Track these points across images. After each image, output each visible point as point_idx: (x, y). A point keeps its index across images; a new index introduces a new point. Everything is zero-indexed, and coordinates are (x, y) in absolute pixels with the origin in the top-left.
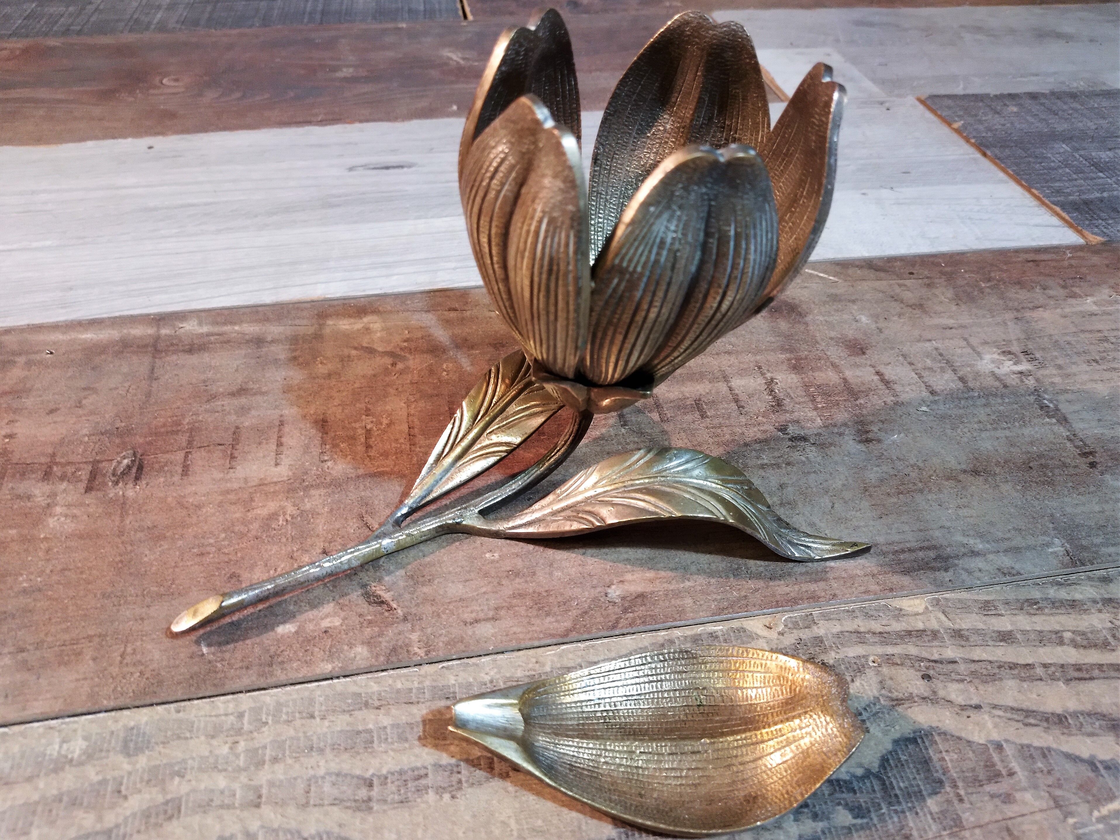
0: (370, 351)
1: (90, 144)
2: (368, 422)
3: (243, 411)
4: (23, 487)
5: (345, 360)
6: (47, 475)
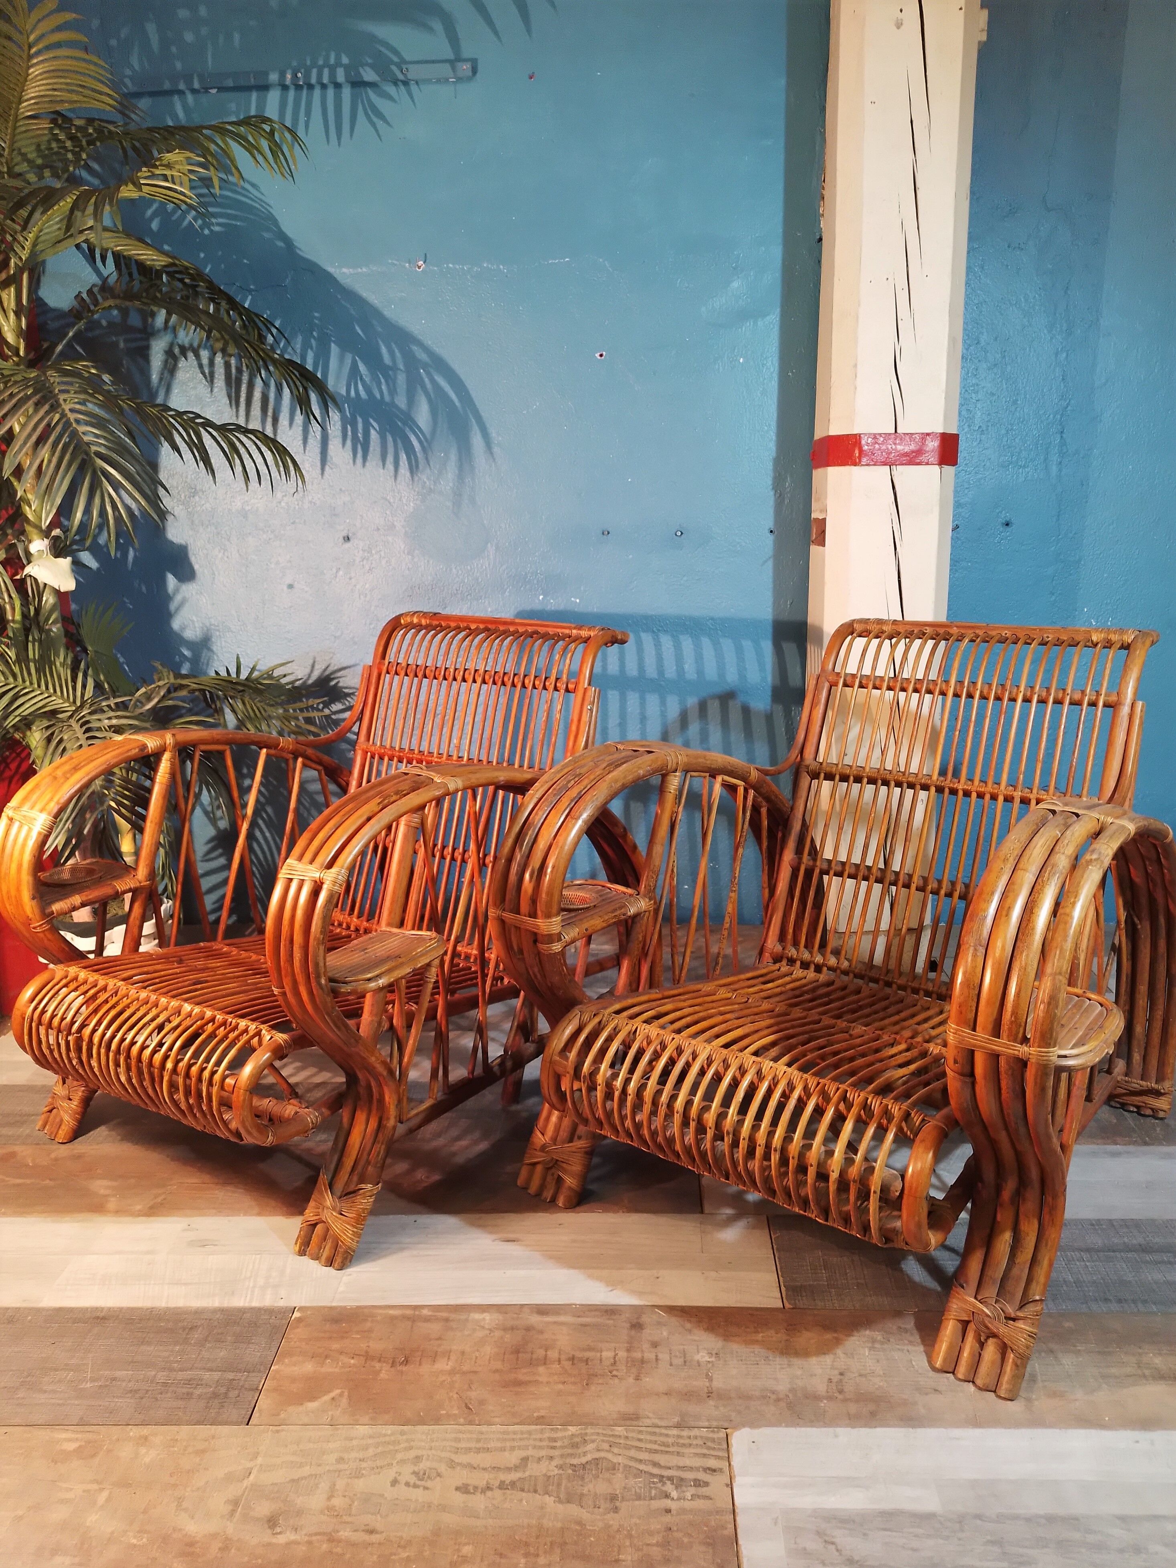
0: (483, 1327)
2: (477, 1354)
3: (439, 1345)
4: (373, 1363)
5: (474, 1330)
6: (380, 1361)
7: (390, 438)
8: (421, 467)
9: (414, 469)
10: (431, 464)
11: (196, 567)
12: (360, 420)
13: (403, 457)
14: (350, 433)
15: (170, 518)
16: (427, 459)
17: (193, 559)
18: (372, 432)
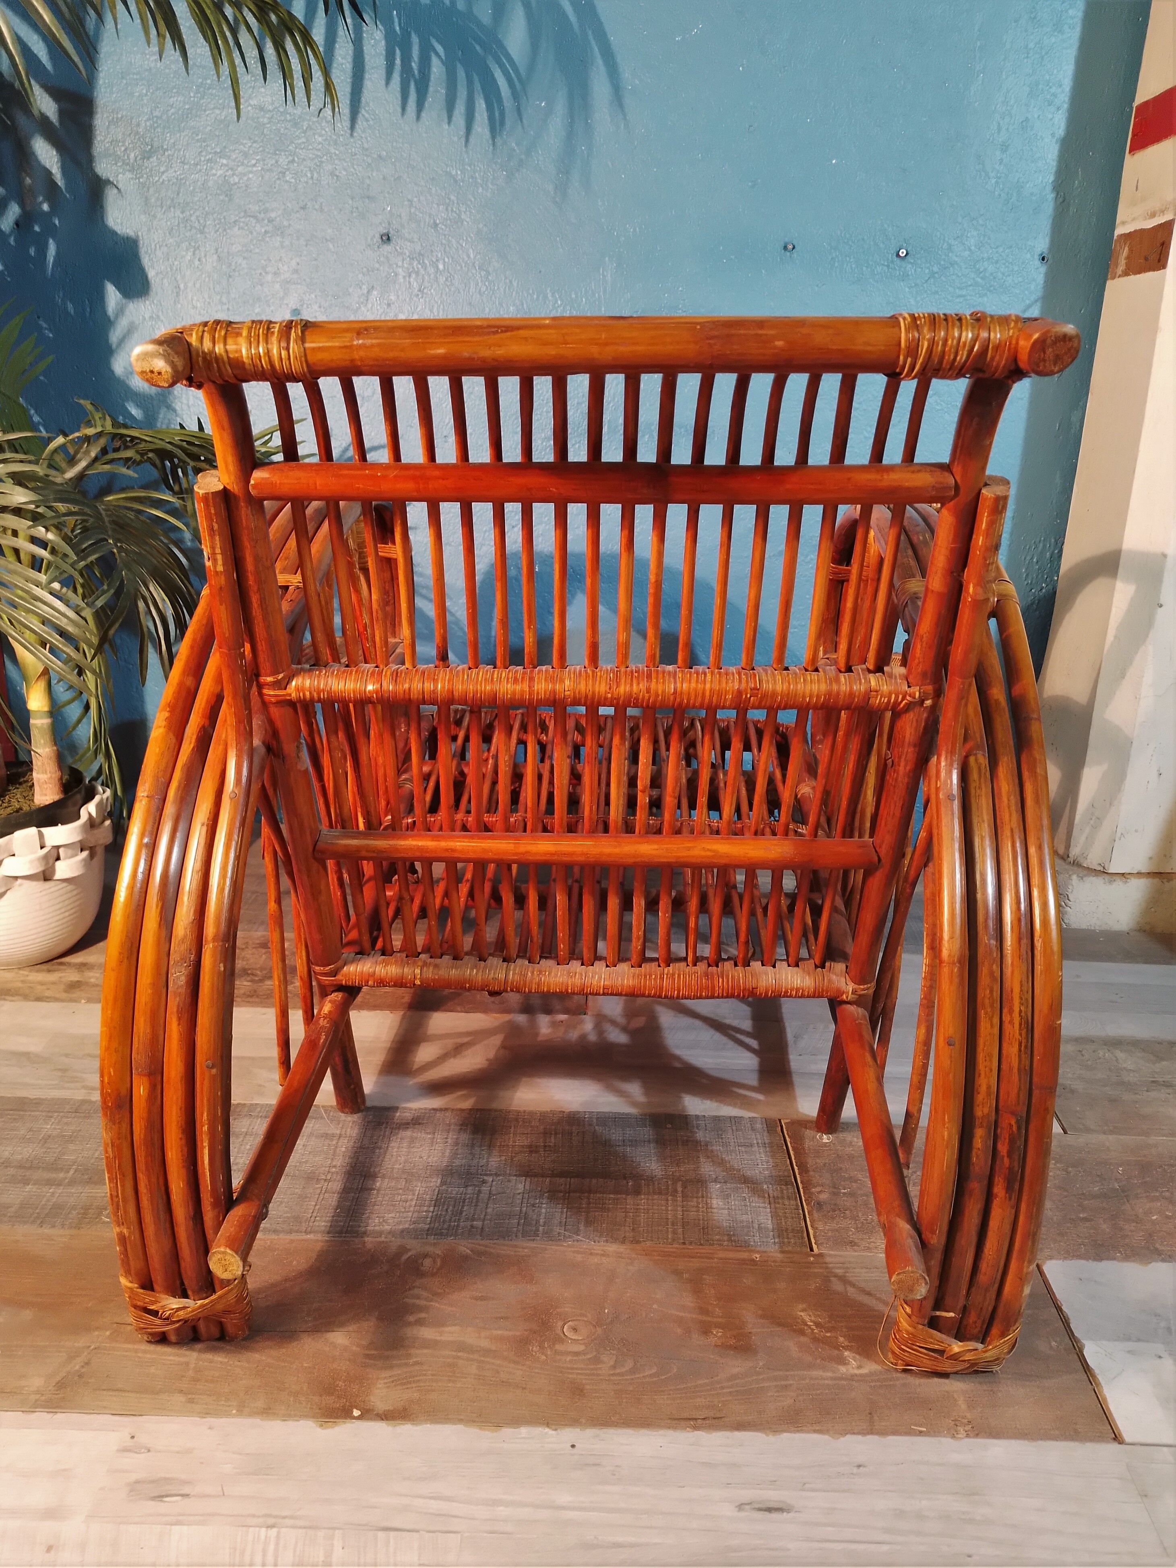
1: (524, 1431)
7: (461, 73)
8: (508, 123)
9: (496, 126)
10: (524, 120)
11: (151, 274)
12: (415, 39)
13: (481, 105)
14: (398, 61)
15: (111, 195)
16: (519, 110)
17: (146, 261)
18: (435, 61)
